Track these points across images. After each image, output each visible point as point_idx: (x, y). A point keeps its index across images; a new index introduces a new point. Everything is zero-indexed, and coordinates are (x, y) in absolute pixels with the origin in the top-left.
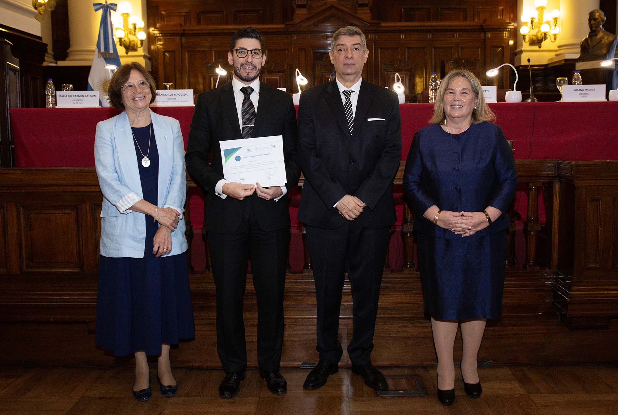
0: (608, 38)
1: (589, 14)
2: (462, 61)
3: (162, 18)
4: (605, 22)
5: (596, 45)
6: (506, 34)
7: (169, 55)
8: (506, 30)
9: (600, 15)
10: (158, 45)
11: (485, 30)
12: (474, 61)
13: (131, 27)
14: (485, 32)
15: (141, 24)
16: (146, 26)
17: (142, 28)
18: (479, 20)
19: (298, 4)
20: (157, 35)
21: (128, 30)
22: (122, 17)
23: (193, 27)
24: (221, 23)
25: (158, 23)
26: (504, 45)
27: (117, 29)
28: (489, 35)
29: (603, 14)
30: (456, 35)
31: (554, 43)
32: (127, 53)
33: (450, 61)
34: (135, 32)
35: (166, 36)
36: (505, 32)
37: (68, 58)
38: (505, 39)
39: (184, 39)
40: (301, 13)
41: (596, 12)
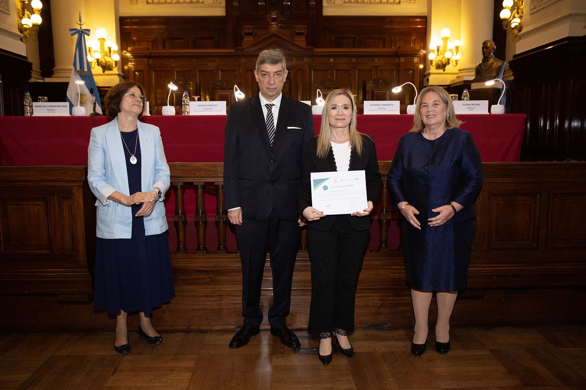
0: (497, 64)
1: (483, 43)
2: (380, 81)
3: (133, 43)
4: (495, 50)
5: (488, 69)
6: (416, 60)
7: (138, 74)
8: (416, 56)
9: (492, 45)
10: (129, 66)
11: (399, 56)
12: (390, 82)
13: (107, 50)
14: (399, 57)
15: (115, 47)
16: (120, 49)
17: (116, 51)
18: (396, 47)
19: (246, 33)
20: (128, 57)
21: (104, 53)
22: (99, 41)
23: (161, 51)
24: (183, 48)
25: (130, 47)
26: (413, 68)
27: (95, 51)
28: (402, 60)
29: (494, 44)
30: (376, 60)
31: (455, 67)
32: (104, 72)
33: (370, 81)
34: (110, 54)
35: (136, 58)
36: (415, 58)
37: (53, 76)
38: (416, 63)
39: (151, 61)
40: (248, 40)
41: (488, 41)
